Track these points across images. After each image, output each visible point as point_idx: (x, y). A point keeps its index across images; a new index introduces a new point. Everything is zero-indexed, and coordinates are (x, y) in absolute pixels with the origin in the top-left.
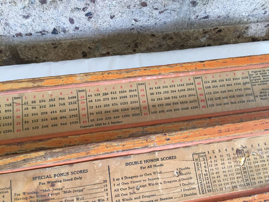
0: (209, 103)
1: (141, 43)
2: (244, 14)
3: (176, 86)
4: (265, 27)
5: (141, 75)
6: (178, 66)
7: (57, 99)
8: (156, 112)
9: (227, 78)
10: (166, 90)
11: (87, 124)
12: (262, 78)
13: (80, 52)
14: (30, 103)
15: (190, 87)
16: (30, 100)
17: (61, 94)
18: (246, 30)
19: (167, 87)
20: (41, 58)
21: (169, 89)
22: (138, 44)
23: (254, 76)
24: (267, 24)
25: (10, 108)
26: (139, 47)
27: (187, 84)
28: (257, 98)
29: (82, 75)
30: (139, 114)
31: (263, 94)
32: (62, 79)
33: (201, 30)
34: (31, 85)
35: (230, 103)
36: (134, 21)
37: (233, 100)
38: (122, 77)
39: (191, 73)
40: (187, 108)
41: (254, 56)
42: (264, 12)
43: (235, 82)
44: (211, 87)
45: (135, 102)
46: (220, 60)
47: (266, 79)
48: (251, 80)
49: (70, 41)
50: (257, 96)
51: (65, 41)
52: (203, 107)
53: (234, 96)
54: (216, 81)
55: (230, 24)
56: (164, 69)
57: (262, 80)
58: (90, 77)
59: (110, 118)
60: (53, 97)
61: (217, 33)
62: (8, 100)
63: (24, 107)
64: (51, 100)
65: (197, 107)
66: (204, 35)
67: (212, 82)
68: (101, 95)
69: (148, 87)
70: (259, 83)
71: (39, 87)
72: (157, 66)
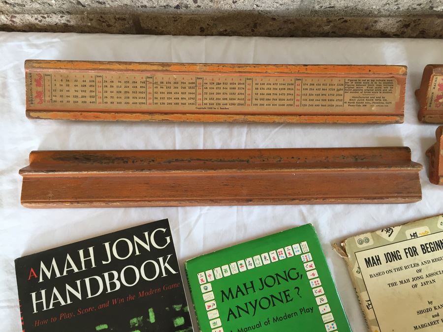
0: (303, 102)
1: (260, 24)
2: (374, 7)
3: (279, 84)
4: (397, 22)
5: (250, 71)
6: (284, 67)
7: (180, 83)
8: (257, 105)
9: (325, 83)
10: (269, 86)
11: (201, 107)
12: (355, 87)
13: (198, 28)
14: (159, 83)
15: (290, 87)
16: (159, 81)
17: (183, 79)
18: (374, 24)
19: (270, 84)
20: (161, 28)
21: (272, 87)
22: (258, 25)
23: (350, 84)
24: (399, 19)
25: (144, 85)
26: (258, 27)
27: (288, 84)
28: (345, 105)
29: (201, 65)
30: (243, 105)
31: (351, 101)
32: (185, 67)
34: (160, 68)
35: (320, 106)
36: (255, 6)
37: (324, 103)
38: (234, 71)
39: (293, 75)
40: (284, 105)
41: (354, 65)
42: (397, 8)
44: (309, 89)
45: (242, 94)
46: (322, 66)
47: (360, 88)
48: (345, 87)
49: (190, 16)
50: (346, 103)
51: (185, 16)
52: (297, 106)
53: (326, 100)
54: (314, 85)
55: (358, 15)
56: (271, 68)
57: (355, 88)
58: (208, 67)
59: (220, 104)
60: (177, 81)
61: (342, 23)
62: (142, 78)
63: (155, 85)
64: (175, 83)
65: (292, 105)
66: (328, 24)
67: (311, 85)
68: (215, 84)
69: (254, 83)
70: (352, 91)
71: (167, 71)
72: (265, 65)
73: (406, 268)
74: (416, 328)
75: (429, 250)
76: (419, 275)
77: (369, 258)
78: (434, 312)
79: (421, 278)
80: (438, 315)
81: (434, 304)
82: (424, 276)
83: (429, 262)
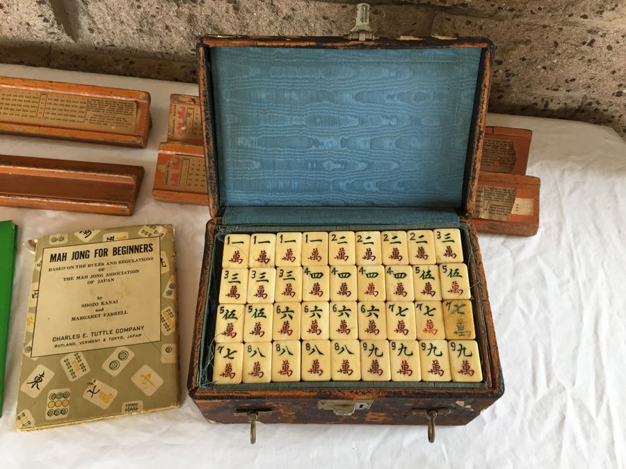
0: (46, 115)
3: (24, 97)
6: (30, 81)
8: (1, 113)
9: (68, 100)
10: (15, 98)
15: (34, 100)
19: (17, 96)
21: (18, 98)
23: (92, 103)
27: (33, 98)
28: (86, 121)
31: (93, 119)
33: (110, 57)
35: (62, 120)
37: (66, 118)
39: (39, 89)
40: (26, 116)
43: (74, 104)
44: (52, 104)
47: (102, 107)
48: (87, 106)
52: (39, 118)
53: (68, 115)
54: (58, 100)
56: (18, 81)
57: (97, 107)
65: (34, 117)
67: (55, 100)
69: (2, 93)
70: (94, 110)
73: (89, 266)
74: (74, 319)
75: (121, 252)
76: (101, 273)
77: (56, 255)
78: (100, 307)
79: (101, 276)
80: (103, 310)
81: (104, 300)
82: (105, 275)
83: (115, 263)
